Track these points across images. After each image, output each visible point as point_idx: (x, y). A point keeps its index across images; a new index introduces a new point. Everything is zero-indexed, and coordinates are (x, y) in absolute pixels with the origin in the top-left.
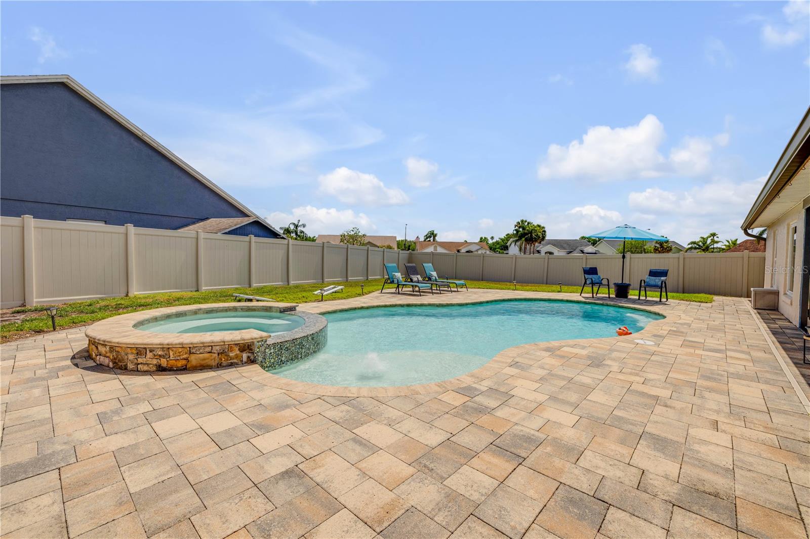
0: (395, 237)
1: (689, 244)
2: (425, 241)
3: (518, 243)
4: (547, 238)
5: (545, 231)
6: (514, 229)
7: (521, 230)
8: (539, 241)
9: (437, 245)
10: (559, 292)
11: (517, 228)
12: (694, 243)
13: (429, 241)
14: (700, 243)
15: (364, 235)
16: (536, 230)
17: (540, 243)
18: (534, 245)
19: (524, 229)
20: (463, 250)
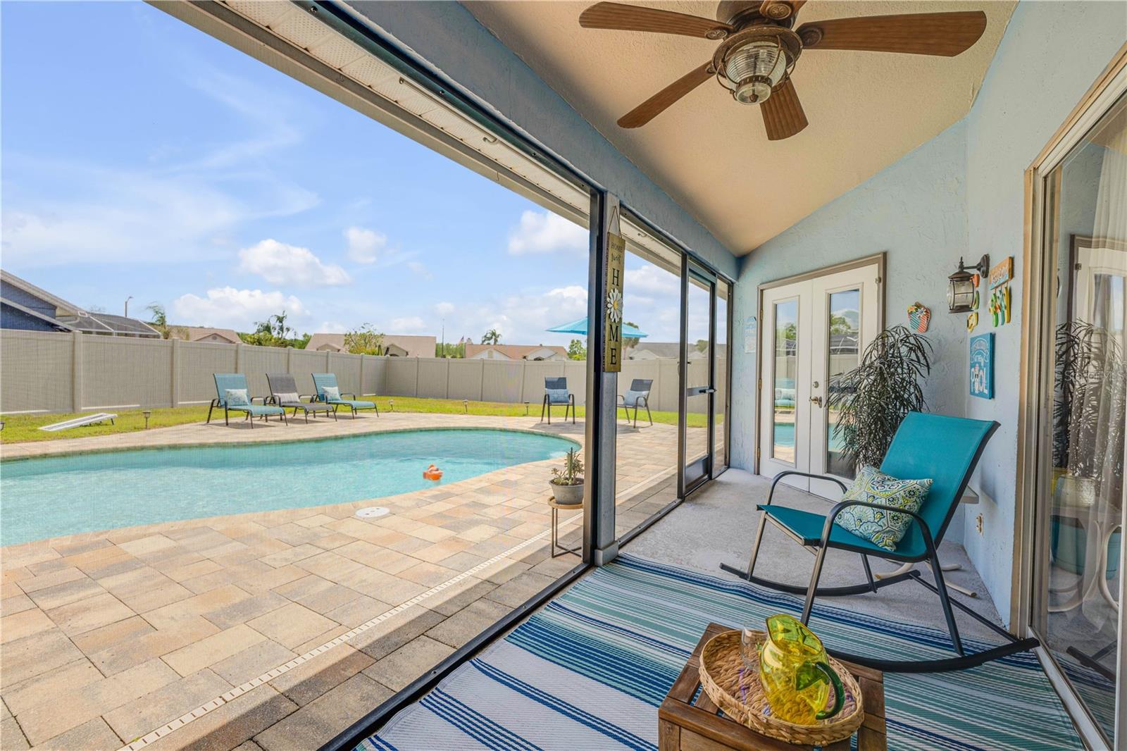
0: (435, 338)
2: (482, 344)
9: (493, 350)
10: (524, 415)
13: (489, 344)
15: (382, 335)
20: (531, 357)
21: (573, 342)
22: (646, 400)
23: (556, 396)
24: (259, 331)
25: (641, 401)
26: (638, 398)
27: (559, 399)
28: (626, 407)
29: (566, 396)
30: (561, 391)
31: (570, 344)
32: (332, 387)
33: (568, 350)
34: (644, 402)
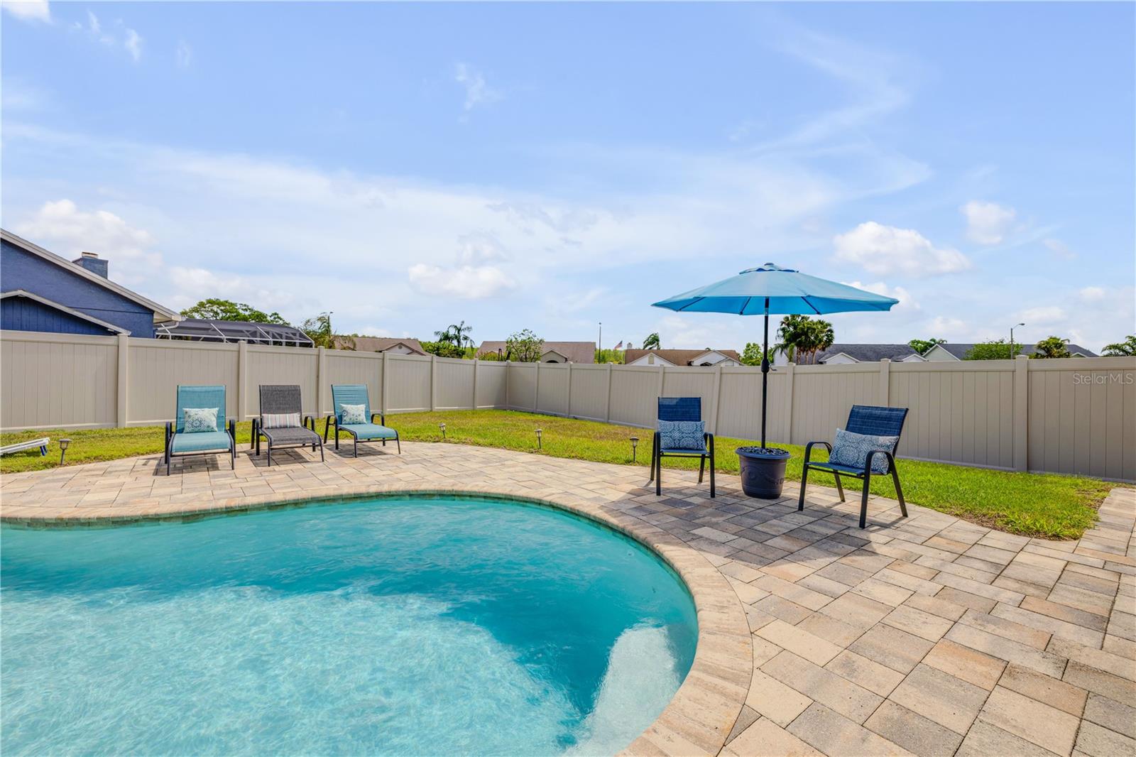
1: (1104, 350)
3: (787, 350)
4: (835, 342)
5: (831, 331)
6: (779, 327)
7: (791, 329)
8: (820, 346)
9: (653, 355)
11: (784, 326)
12: (1115, 347)
14: (1128, 347)
16: (815, 329)
17: (823, 349)
18: (813, 352)
19: (795, 328)
20: (697, 363)
21: (748, 345)
22: (890, 458)
23: (677, 435)
24: (441, 340)
25: (879, 460)
26: (870, 454)
27: (684, 443)
28: (835, 472)
29: (699, 435)
30: (686, 426)
31: (745, 348)
32: (357, 404)
33: (742, 355)
34: (886, 463)
